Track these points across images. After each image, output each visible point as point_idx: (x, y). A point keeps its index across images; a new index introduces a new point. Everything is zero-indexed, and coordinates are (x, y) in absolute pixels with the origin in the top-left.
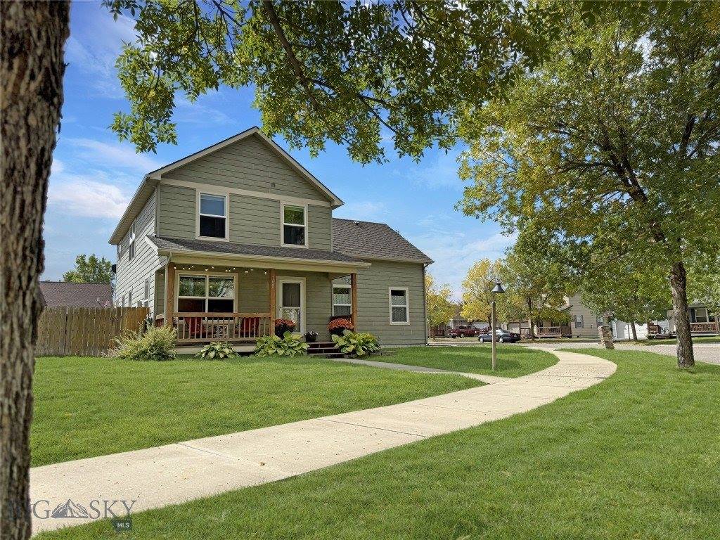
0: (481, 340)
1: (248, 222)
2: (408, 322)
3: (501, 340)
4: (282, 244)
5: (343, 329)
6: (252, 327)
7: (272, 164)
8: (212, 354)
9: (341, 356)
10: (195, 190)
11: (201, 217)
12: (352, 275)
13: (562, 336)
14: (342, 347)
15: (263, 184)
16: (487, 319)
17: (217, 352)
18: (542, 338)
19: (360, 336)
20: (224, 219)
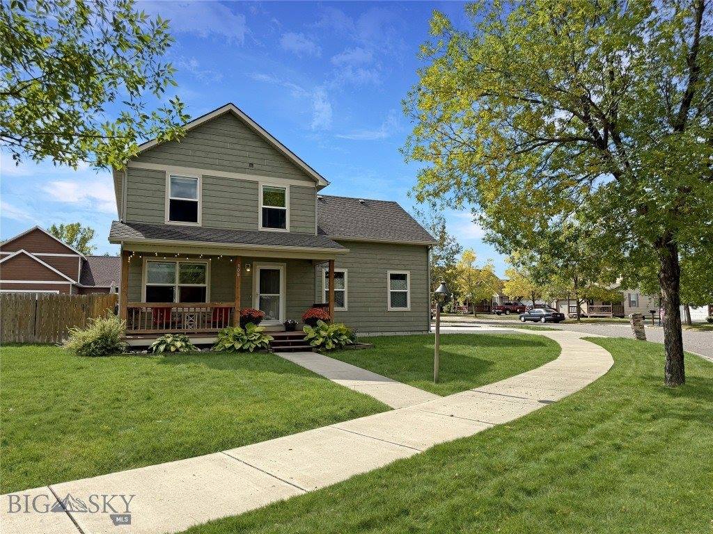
0: (523, 319)
1: (223, 205)
2: (408, 308)
3: (543, 319)
4: (261, 228)
5: (317, 319)
6: (220, 316)
7: (249, 143)
8: (162, 348)
9: (309, 350)
10: (164, 172)
11: (171, 201)
12: (330, 261)
13: (613, 315)
14: (311, 339)
15: (239, 164)
16: (531, 297)
17: (168, 345)
18: (592, 317)
19: (333, 328)
20: (197, 202)
